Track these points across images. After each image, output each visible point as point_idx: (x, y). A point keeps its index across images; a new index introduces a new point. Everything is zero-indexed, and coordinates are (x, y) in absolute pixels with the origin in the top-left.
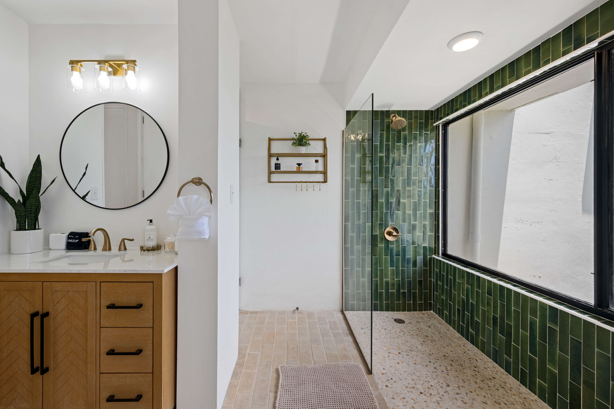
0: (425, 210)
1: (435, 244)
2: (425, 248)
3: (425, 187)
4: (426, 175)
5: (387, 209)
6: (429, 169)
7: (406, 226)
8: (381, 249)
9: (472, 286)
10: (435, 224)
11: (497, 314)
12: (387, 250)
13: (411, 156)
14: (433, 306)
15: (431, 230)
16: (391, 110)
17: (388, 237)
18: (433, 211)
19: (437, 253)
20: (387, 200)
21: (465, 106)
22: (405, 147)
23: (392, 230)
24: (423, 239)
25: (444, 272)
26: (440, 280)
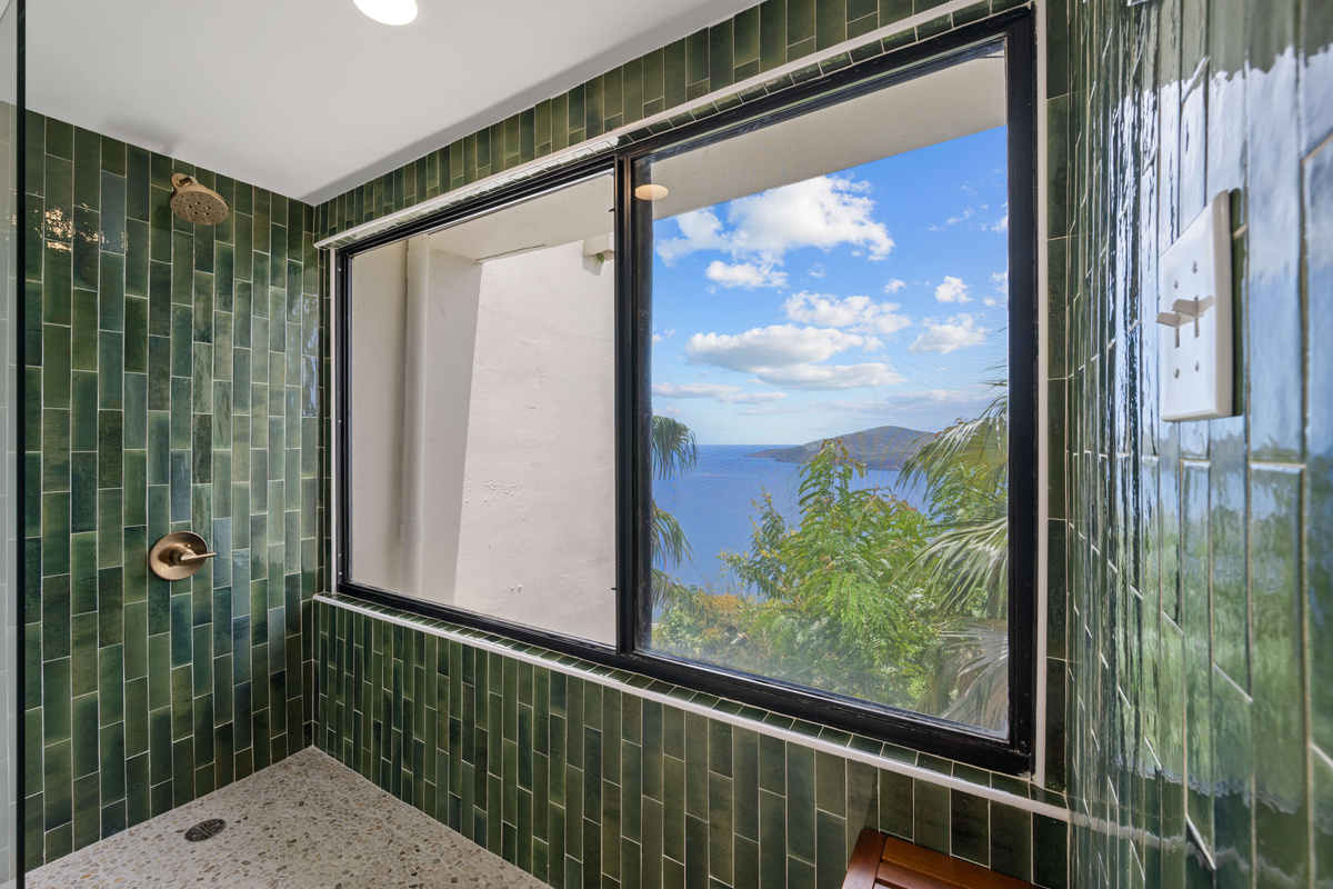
0: (291, 475)
1: (321, 563)
2: (291, 580)
3: (291, 413)
4: (295, 376)
5: (161, 476)
6: (303, 362)
7: (231, 526)
8: (135, 614)
9: (406, 659)
10: (321, 511)
11: (458, 715)
12: (161, 612)
13: (247, 317)
14: (316, 733)
15: (309, 531)
16: (173, 156)
17: (163, 570)
18: (313, 476)
19: (323, 586)
20: (161, 448)
21: (388, 211)
22: (226, 289)
23: (180, 545)
24: (287, 554)
25: (341, 635)
26: (333, 659)
